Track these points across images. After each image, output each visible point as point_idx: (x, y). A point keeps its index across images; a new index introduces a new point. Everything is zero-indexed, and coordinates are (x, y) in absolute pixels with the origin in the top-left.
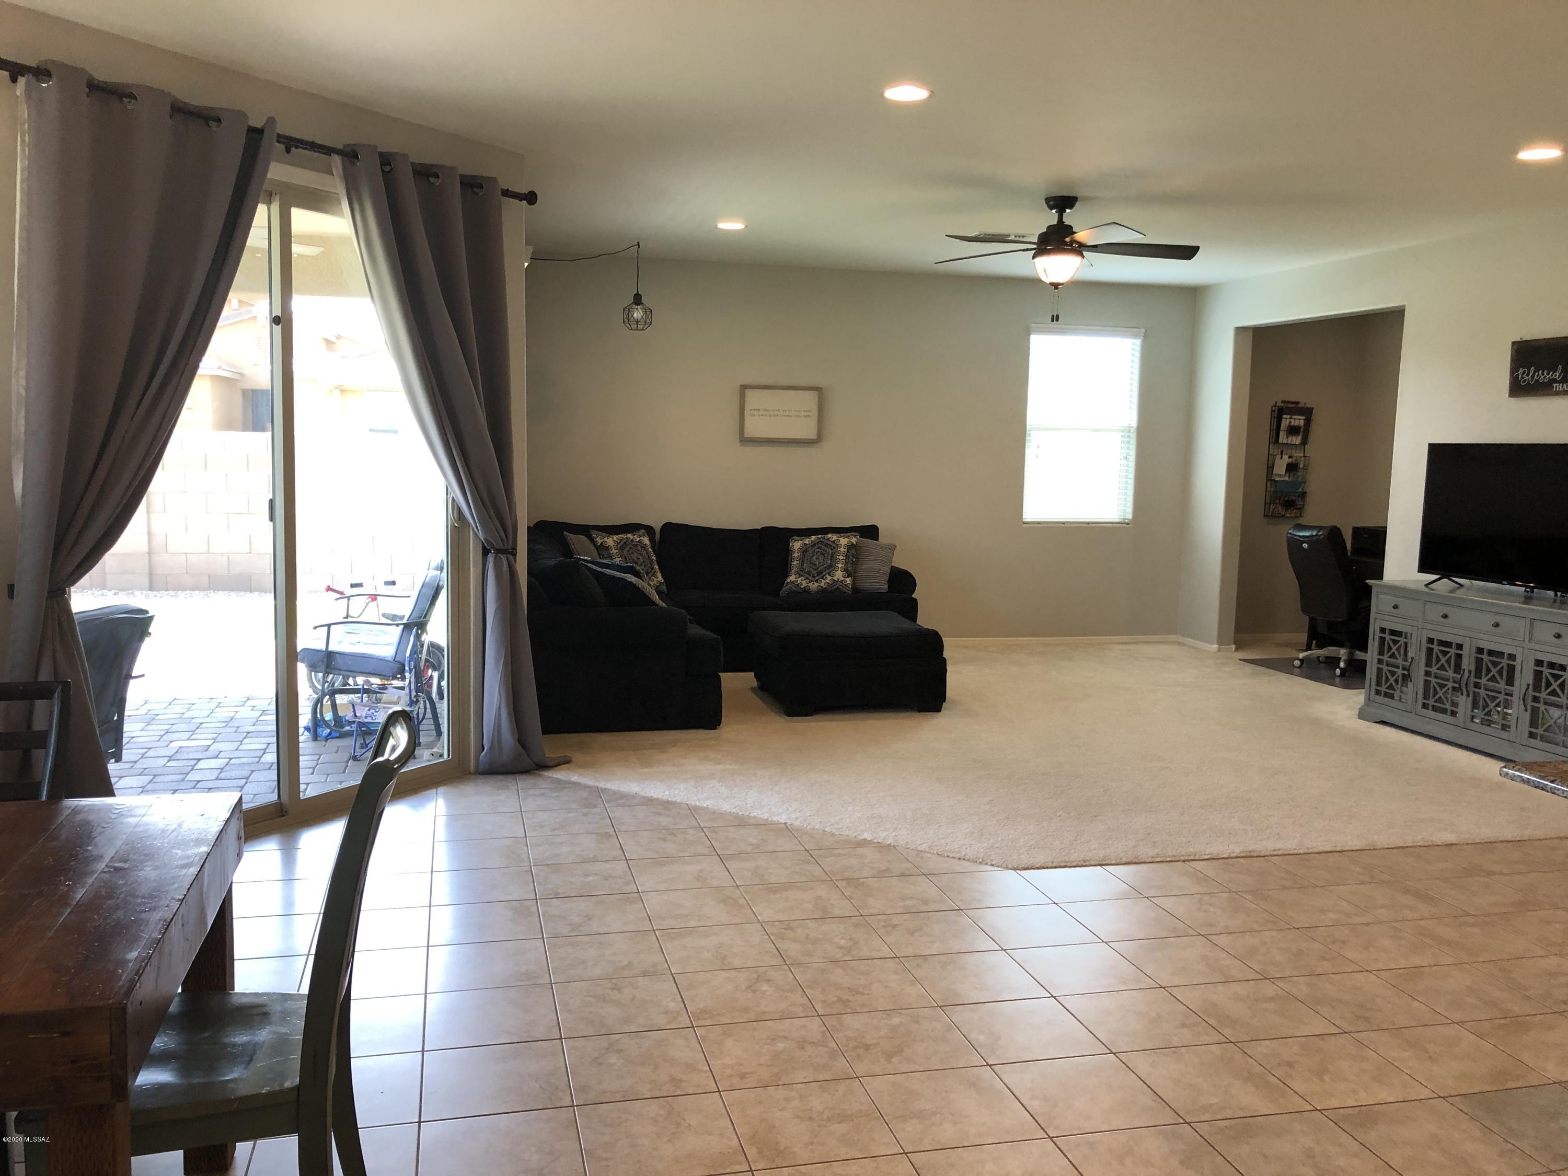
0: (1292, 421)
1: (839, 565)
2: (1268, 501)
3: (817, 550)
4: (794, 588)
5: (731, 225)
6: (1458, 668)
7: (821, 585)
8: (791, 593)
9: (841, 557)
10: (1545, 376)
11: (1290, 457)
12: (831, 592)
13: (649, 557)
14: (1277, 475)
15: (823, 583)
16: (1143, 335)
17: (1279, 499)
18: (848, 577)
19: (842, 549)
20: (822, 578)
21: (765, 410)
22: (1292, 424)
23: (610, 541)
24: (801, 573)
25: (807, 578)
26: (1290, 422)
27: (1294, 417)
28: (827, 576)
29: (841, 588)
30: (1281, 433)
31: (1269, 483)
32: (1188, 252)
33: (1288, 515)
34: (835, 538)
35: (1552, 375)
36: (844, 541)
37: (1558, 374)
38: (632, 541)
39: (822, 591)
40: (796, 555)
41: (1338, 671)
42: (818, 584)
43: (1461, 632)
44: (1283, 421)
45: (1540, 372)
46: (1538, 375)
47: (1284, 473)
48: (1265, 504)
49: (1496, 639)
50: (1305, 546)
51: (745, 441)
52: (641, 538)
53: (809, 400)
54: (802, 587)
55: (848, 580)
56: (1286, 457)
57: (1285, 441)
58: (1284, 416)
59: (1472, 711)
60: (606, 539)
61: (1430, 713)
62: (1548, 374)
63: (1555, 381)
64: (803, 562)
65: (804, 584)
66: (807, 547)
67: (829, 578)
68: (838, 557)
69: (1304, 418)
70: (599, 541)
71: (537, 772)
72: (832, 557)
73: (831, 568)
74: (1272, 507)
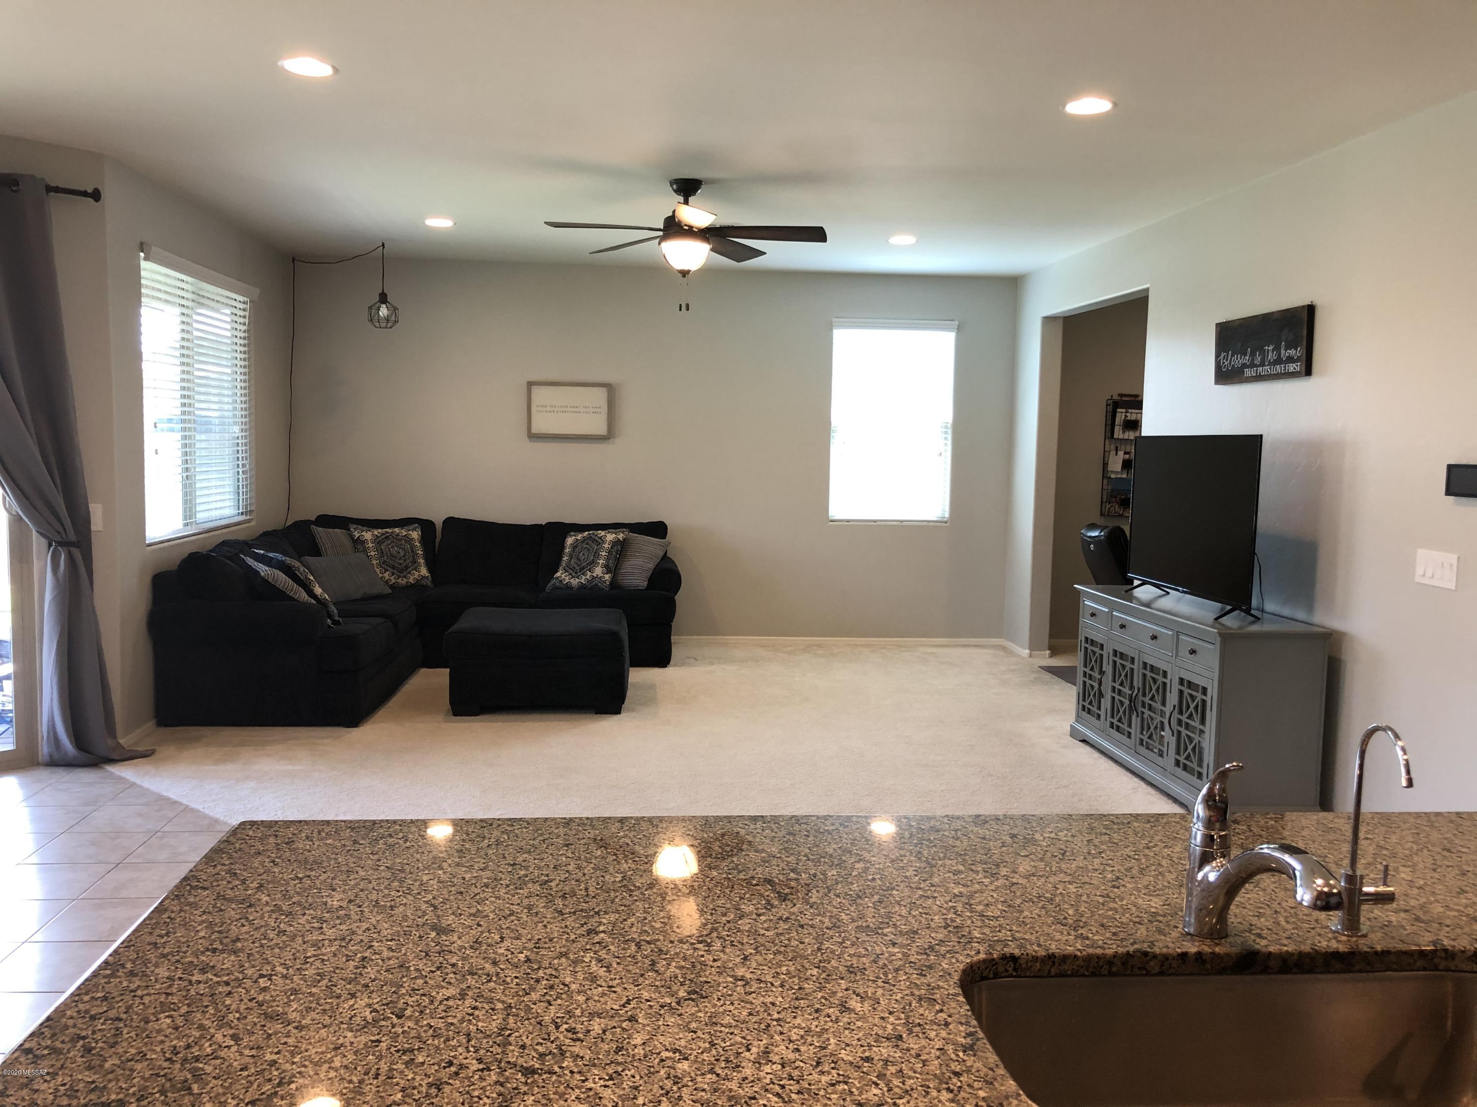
0: (1128, 414)
1: (600, 561)
2: (1104, 500)
3: (585, 546)
4: (557, 584)
5: (440, 223)
6: (1132, 684)
7: (582, 581)
8: (555, 588)
9: (604, 553)
11: (1125, 453)
12: (591, 588)
13: (412, 551)
14: (1113, 472)
15: (583, 579)
16: (957, 327)
17: (1115, 497)
18: (607, 574)
19: (606, 546)
20: (583, 574)
21: (552, 406)
22: (1129, 418)
23: (368, 535)
24: (567, 569)
25: (571, 574)
26: (1126, 416)
27: (1130, 410)
28: (588, 571)
29: (600, 584)
30: (1117, 428)
31: (1105, 481)
32: (817, 234)
33: (1126, 515)
34: (604, 534)
36: (610, 537)
38: (398, 535)
39: (582, 587)
40: (567, 550)
42: (579, 580)
44: (1118, 415)
46: (1234, 359)
47: (1120, 470)
48: (1102, 502)
50: (1092, 547)
51: (534, 437)
52: (410, 532)
53: (599, 397)
54: (566, 583)
55: (607, 577)
56: (1121, 453)
57: (1121, 436)
58: (1118, 410)
60: (364, 533)
64: (571, 558)
65: (568, 580)
66: (578, 542)
67: (589, 573)
68: (601, 553)
70: (356, 534)
71: (102, 765)
72: (596, 552)
73: (593, 563)
74: (1108, 506)
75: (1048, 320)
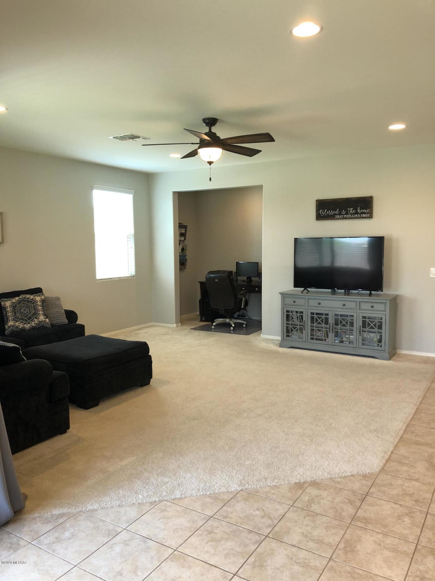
1: (40, 312)
3: (23, 305)
4: (14, 329)
6: (327, 323)
7: (32, 325)
8: (13, 332)
9: (40, 308)
10: (331, 213)
11: (182, 245)
12: (39, 328)
15: (33, 324)
16: (134, 193)
17: (180, 262)
18: (46, 318)
20: (32, 321)
22: (182, 232)
24: (16, 319)
25: (22, 322)
27: (182, 229)
28: (35, 319)
29: (45, 325)
33: (182, 269)
34: (32, 297)
35: (334, 212)
36: (38, 298)
37: (337, 212)
39: (33, 328)
40: (8, 309)
41: (232, 328)
42: (30, 325)
43: (327, 309)
45: (329, 211)
46: (329, 212)
47: (181, 252)
49: (345, 310)
50: (217, 280)
54: (20, 328)
55: (47, 320)
57: (180, 239)
59: (335, 338)
61: (315, 341)
62: (333, 212)
63: (336, 214)
64: (15, 313)
65: (21, 326)
66: (16, 303)
67: (36, 320)
68: (38, 308)
69: (184, 229)
72: (34, 308)
75: (174, 193)
